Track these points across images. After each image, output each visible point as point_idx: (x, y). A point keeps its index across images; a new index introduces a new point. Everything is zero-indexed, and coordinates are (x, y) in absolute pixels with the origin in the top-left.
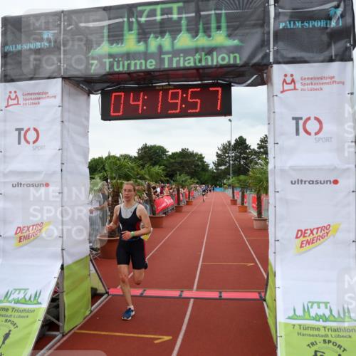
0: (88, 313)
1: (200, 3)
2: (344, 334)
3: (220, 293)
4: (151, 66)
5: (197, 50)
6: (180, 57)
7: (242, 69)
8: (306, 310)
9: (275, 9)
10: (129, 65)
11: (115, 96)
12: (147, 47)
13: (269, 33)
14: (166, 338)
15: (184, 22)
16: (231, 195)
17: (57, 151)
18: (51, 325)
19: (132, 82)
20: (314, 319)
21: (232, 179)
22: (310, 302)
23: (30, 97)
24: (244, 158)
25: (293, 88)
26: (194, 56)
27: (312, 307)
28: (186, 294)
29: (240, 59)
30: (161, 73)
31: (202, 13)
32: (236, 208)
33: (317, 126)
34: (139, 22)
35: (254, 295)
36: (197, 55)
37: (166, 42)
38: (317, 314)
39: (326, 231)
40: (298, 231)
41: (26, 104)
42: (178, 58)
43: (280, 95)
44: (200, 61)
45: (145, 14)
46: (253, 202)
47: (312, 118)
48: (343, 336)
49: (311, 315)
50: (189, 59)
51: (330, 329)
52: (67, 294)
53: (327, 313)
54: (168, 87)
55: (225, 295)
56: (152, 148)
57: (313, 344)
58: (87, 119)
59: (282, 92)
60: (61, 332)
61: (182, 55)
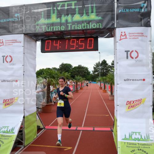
0: (36, 137)
1: (84, 1)
2: (147, 146)
3: (94, 128)
4: (63, 29)
5: (83, 22)
6: (75, 25)
7: (103, 30)
8: (130, 136)
9: (117, 4)
10: (53, 28)
12: (61, 20)
13: (114, 14)
14: (70, 148)
15: (77, 10)
16: (100, 85)
17: (22, 66)
18: (18, 143)
19: (55, 36)
20: (134, 140)
21: (100, 78)
22: (132, 132)
23: (8, 42)
24: (105, 69)
25: (125, 37)
27: (133, 135)
28: (79, 128)
29: (102, 26)
30: (67, 32)
31: (85, 6)
32: (102, 91)
33: (136, 55)
34: (57, 9)
35: (108, 129)
36: (83, 24)
37: (69, 18)
38: (135, 138)
39: (140, 102)
40: (127, 102)
41: (6, 45)
42: (74, 25)
43: (120, 42)
44: (84, 27)
45: (60, 6)
46: (109, 89)
47: (134, 51)
48: (146, 148)
49: (133, 138)
50: (79, 26)
51: (141, 144)
52: (26, 129)
53: (140, 137)
54: (70, 38)
55: (96, 129)
56: (66, 65)
57: (133, 151)
58: (35, 52)
59: (120, 40)
60: (24, 145)
61: (76, 24)
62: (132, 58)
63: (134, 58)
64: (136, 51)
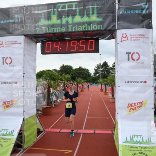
0: (35, 140)
3: (95, 131)
4: (63, 30)
5: (83, 23)
6: (76, 26)
8: (132, 139)
9: (118, 6)
10: (53, 30)
11: (48, 43)
12: (61, 21)
13: (115, 16)
14: (70, 151)
15: (78, 11)
16: (101, 87)
17: (22, 68)
18: (18, 146)
19: (55, 38)
20: (135, 143)
21: (101, 80)
23: (8, 43)
24: (106, 71)
26: (82, 26)
27: (134, 137)
28: (79, 131)
29: (103, 27)
30: (68, 34)
31: (86, 7)
32: (103, 93)
34: (58, 11)
35: (109, 132)
36: (84, 25)
37: (70, 19)
38: (136, 141)
39: (141, 104)
40: (129, 104)
41: (6, 46)
42: (75, 27)
43: (120, 43)
44: (85, 28)
45: (61, 7)
46: (110, 91)
47: (136, 53)
48: (148, 151)
49: (134, 141)
50: (80, 27)
52: (26, 132)
54: (71, 40)
55: (97, 132)
57: (134, 154)
58: (36, 53)
59: (121, 42)
60: (23, 148)
61: (77, 25)
62: (134, 60)
63: (136, 60)
64: (137, 53)
